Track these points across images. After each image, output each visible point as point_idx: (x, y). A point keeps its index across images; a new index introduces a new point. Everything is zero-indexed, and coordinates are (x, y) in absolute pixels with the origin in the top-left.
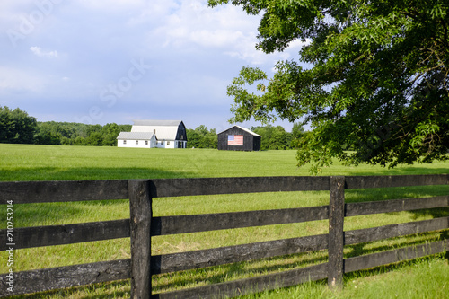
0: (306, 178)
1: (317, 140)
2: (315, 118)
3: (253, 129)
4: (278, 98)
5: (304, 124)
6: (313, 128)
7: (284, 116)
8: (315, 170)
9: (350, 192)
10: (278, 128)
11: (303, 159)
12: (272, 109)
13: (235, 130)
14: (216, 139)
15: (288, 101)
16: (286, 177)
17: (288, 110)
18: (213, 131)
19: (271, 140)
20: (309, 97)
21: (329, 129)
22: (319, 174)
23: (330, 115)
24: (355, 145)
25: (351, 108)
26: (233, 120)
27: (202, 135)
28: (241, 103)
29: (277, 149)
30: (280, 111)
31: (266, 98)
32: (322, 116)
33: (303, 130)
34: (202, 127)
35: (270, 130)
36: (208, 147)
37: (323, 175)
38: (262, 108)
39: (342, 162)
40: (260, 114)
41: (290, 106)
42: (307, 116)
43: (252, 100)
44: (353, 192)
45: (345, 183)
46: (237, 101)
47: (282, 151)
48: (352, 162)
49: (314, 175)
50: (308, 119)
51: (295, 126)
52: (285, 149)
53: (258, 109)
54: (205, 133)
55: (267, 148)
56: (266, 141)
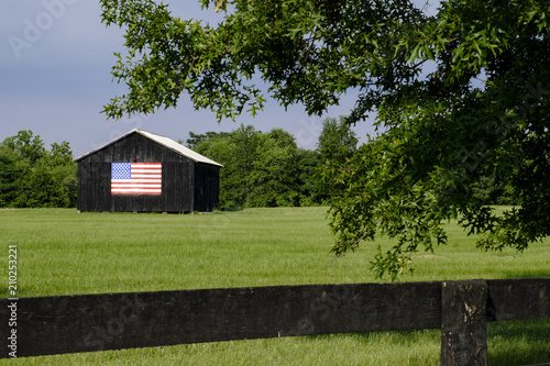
0: (363, 289)
1: (394, 166)
2: (390, 99)
3: (195, 141)
4: (270, 29)
5: (354, 118)
6: (383, 129)
7: (289, 95)
8: (390, 263)
9: (507, 335)
10: (276, 135)
11: (353, 227)
12: (249, 71)
13: (135, 147)
14: (71, 176)
15: (302, 43)
16: (298, 289)
17: (301, 74)
18: (63, 150)
19: (252, 176)
20: (368, 30)
21: (433, 132)
22: (403, 277)
23: (436, 89)
24: (517, 183)
25: (500, 64)
26: (121, 104)
27: (24, 163)
28: (147, 49)
29: (273, 204)
30: (274, 75)
31: (228, 32)
32: (412, 94)
33: (353, 141)
34: (24, 136)
35: (248, 143)
36: (43, 202)
37: (416, 279)
38: (217, 67)
39: (476, 237)
40: (209, 84)
41: (306, 61)
42: (365, 92)
43: (185, 40)
44: (516, 334)
45: (490, 303)
46: (134, 42)
47: (288, 212)
48: (509, 240)
49: (387, 278)
50: (367, 104)
51: (329, 130)
52: (297, 203)
53: (201, 70)
54: (34, 155)
55: (239, 203)
56: (235, 179)
